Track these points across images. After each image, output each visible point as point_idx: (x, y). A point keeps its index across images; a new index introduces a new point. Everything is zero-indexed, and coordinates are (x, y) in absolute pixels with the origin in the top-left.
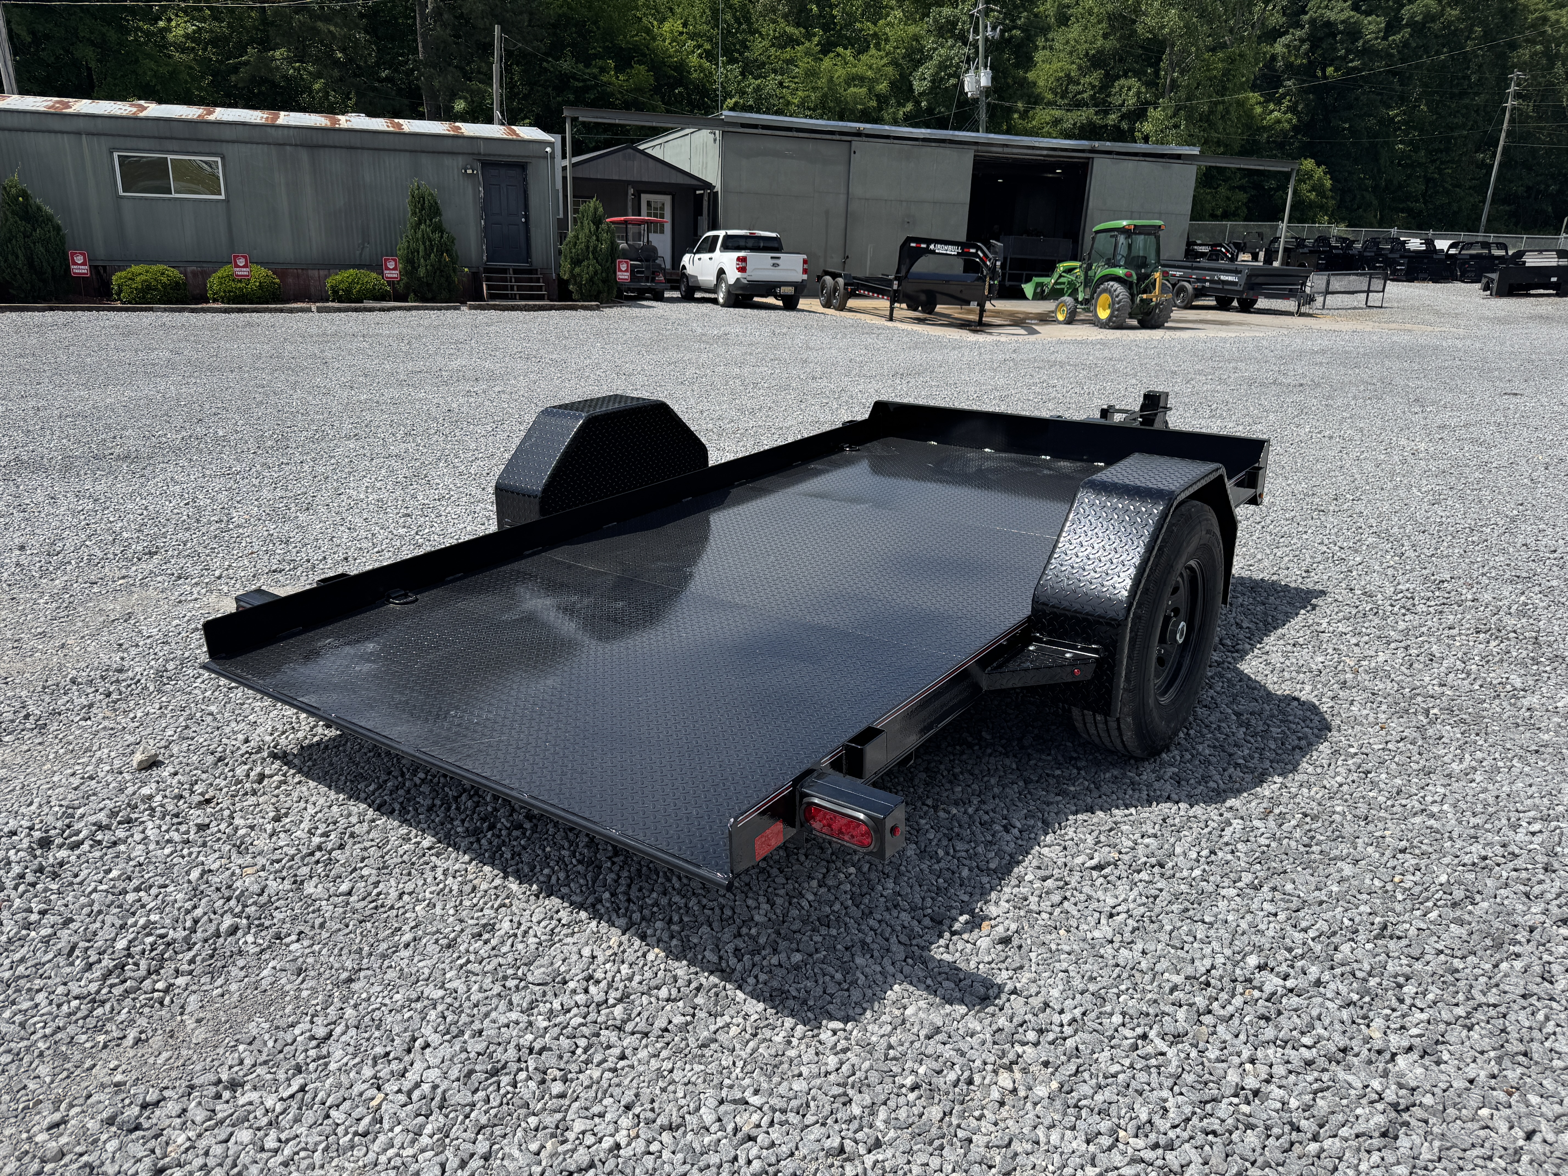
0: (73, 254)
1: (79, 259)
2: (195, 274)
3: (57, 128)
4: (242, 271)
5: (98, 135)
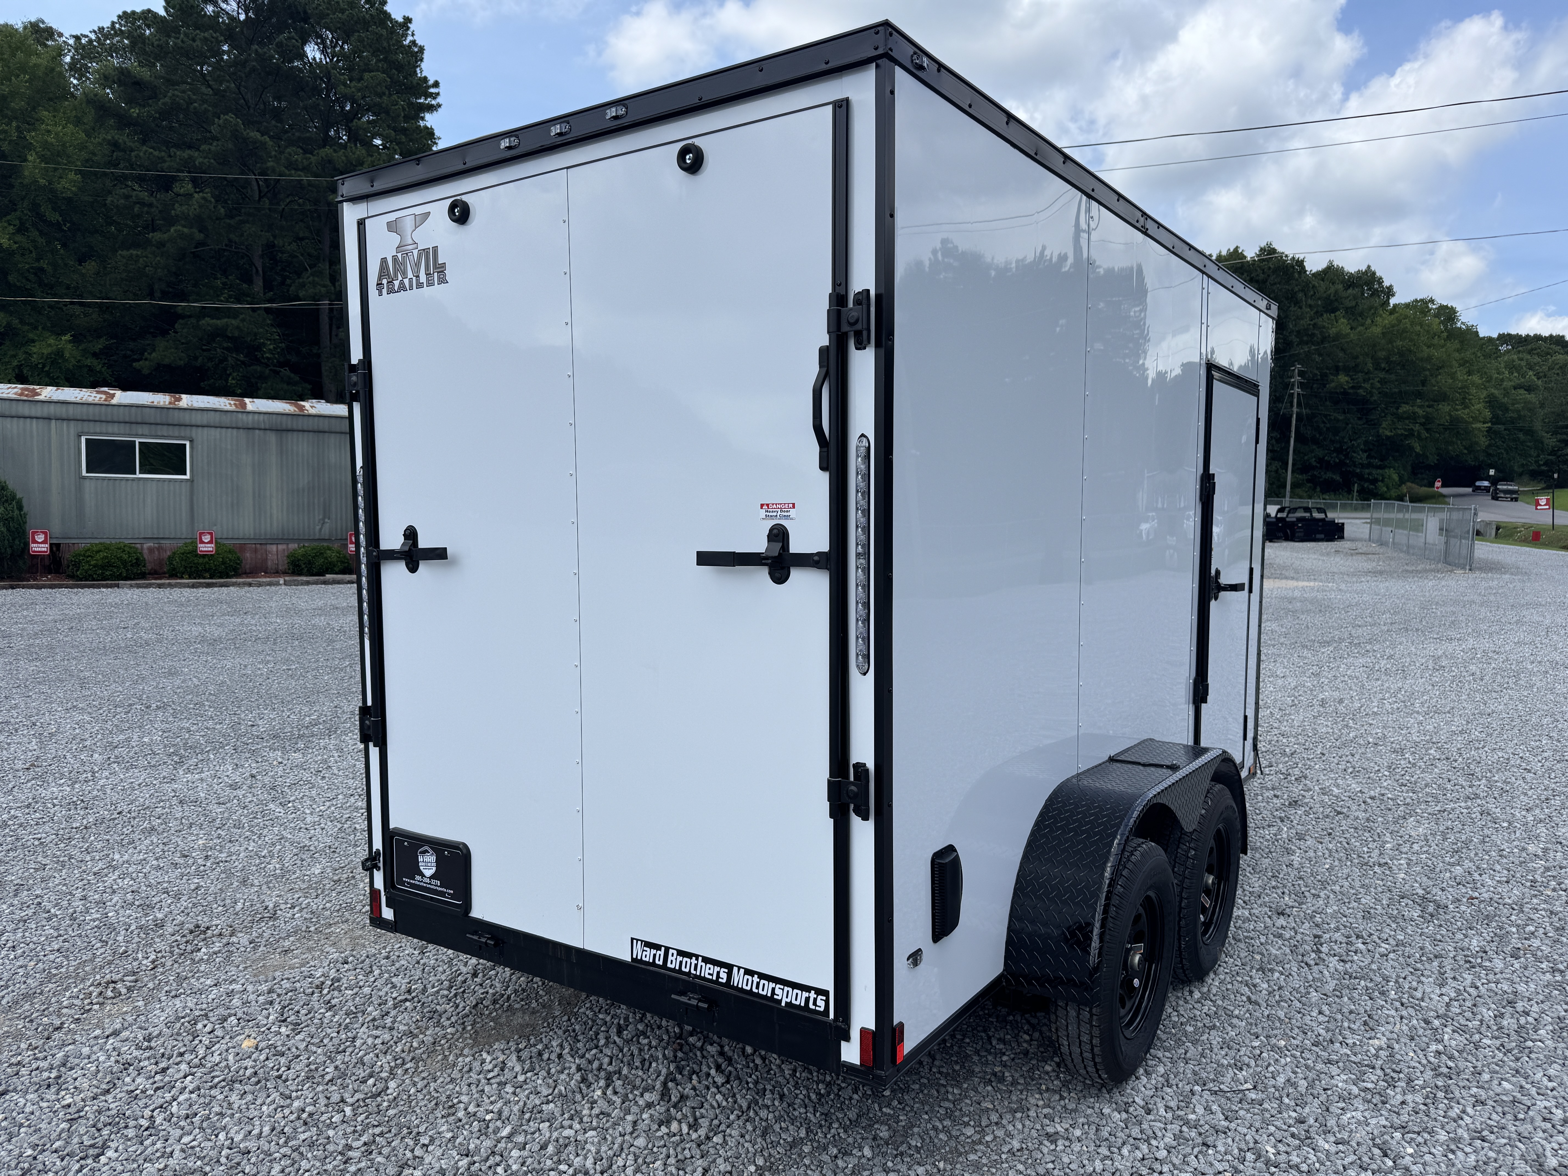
0: (34, 533)
2: (151, 550)
3: (27, 412)
4: (206, 547)
5: (69, 420)
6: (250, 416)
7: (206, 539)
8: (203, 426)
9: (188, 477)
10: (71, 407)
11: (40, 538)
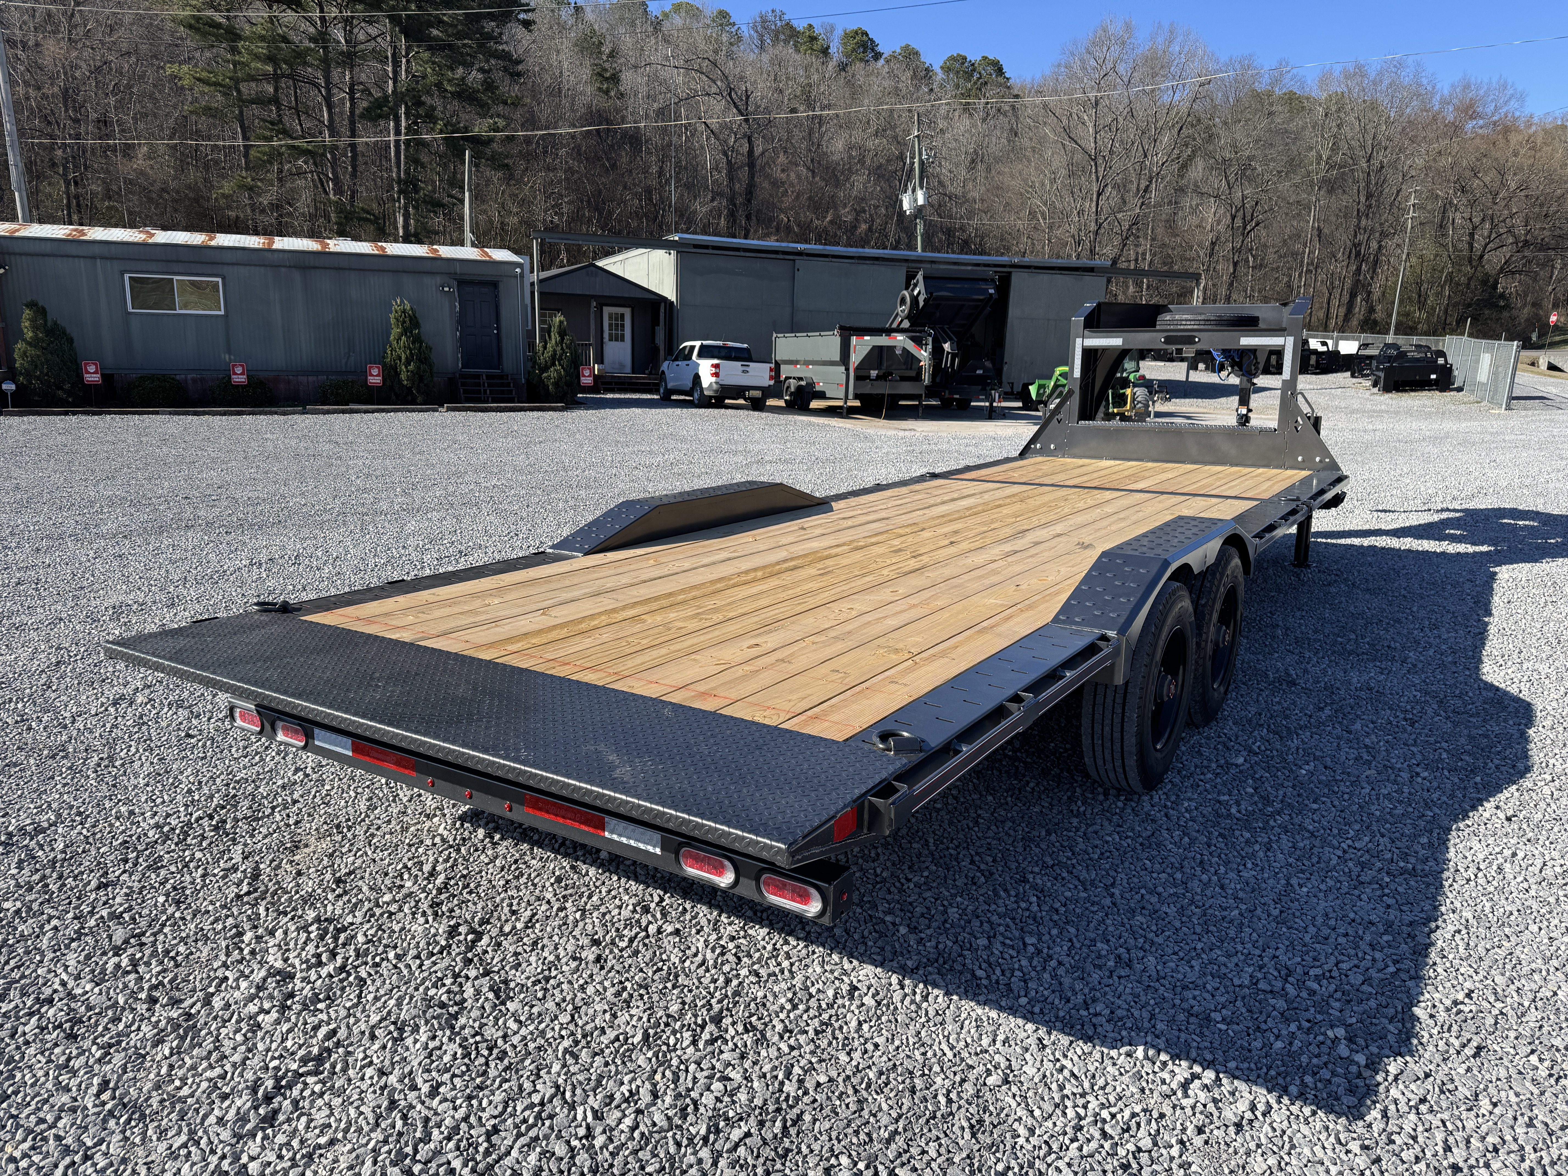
0: (86, 364)
2: (194, 381)
3: (74, 253)
4: (239, 378)
5: (111, 259)
6: (276, 255)
7: (239, 370)
8: (233, 264)
9: (222, 313)
10: (113, 247)
11: (92, 369)
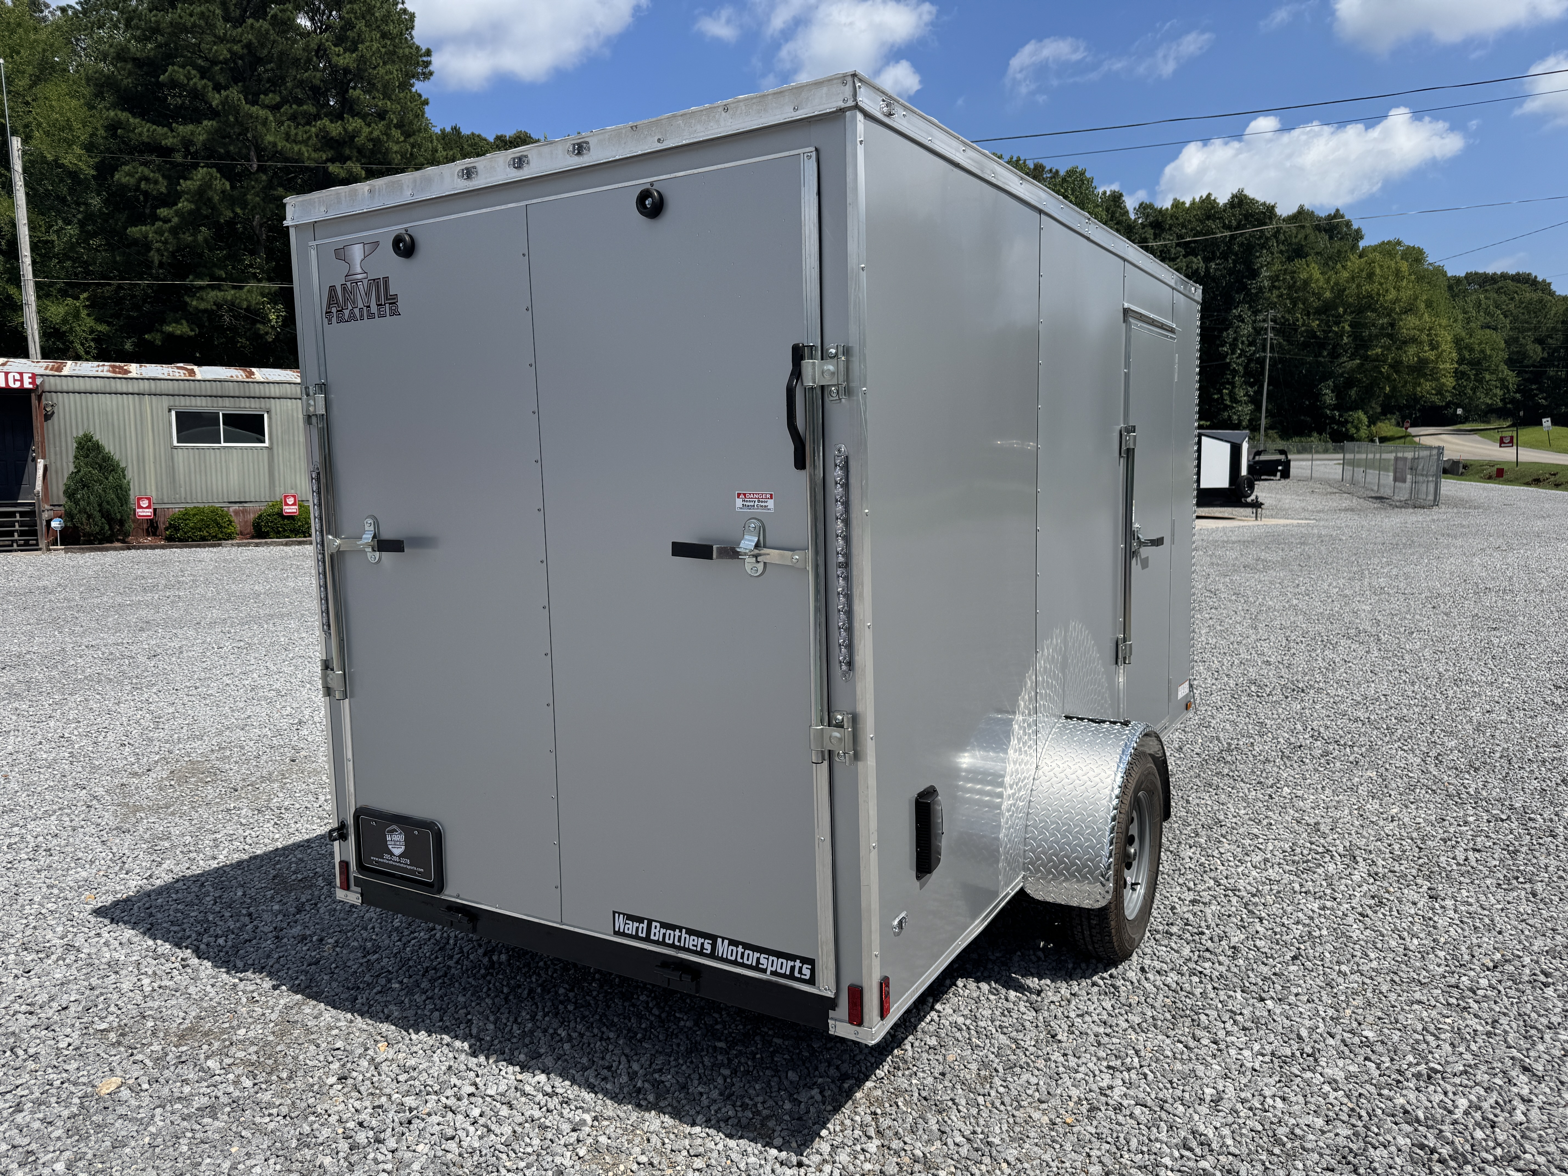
0: (139, 499)
1: (145, 503)
3: (123, 389)
4: (290, 509)
5: (159, 395)
7: (290, 501)
8: (279, 398)
10: (160, 383)
